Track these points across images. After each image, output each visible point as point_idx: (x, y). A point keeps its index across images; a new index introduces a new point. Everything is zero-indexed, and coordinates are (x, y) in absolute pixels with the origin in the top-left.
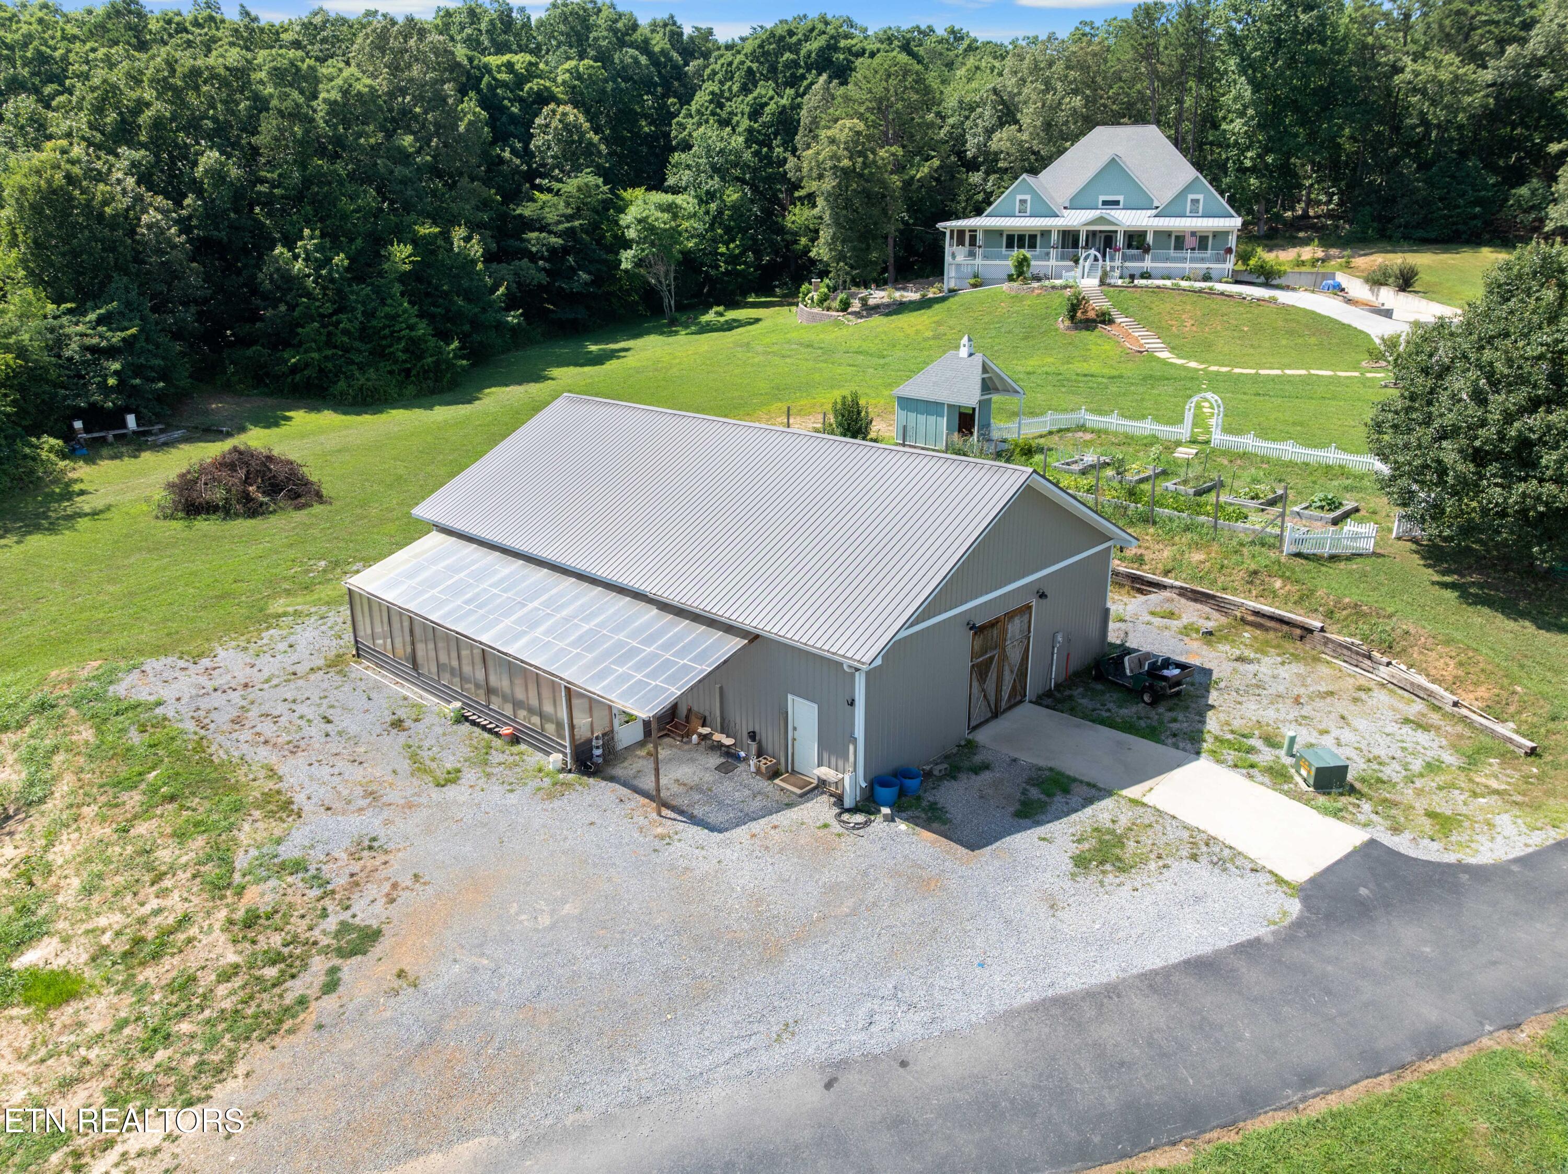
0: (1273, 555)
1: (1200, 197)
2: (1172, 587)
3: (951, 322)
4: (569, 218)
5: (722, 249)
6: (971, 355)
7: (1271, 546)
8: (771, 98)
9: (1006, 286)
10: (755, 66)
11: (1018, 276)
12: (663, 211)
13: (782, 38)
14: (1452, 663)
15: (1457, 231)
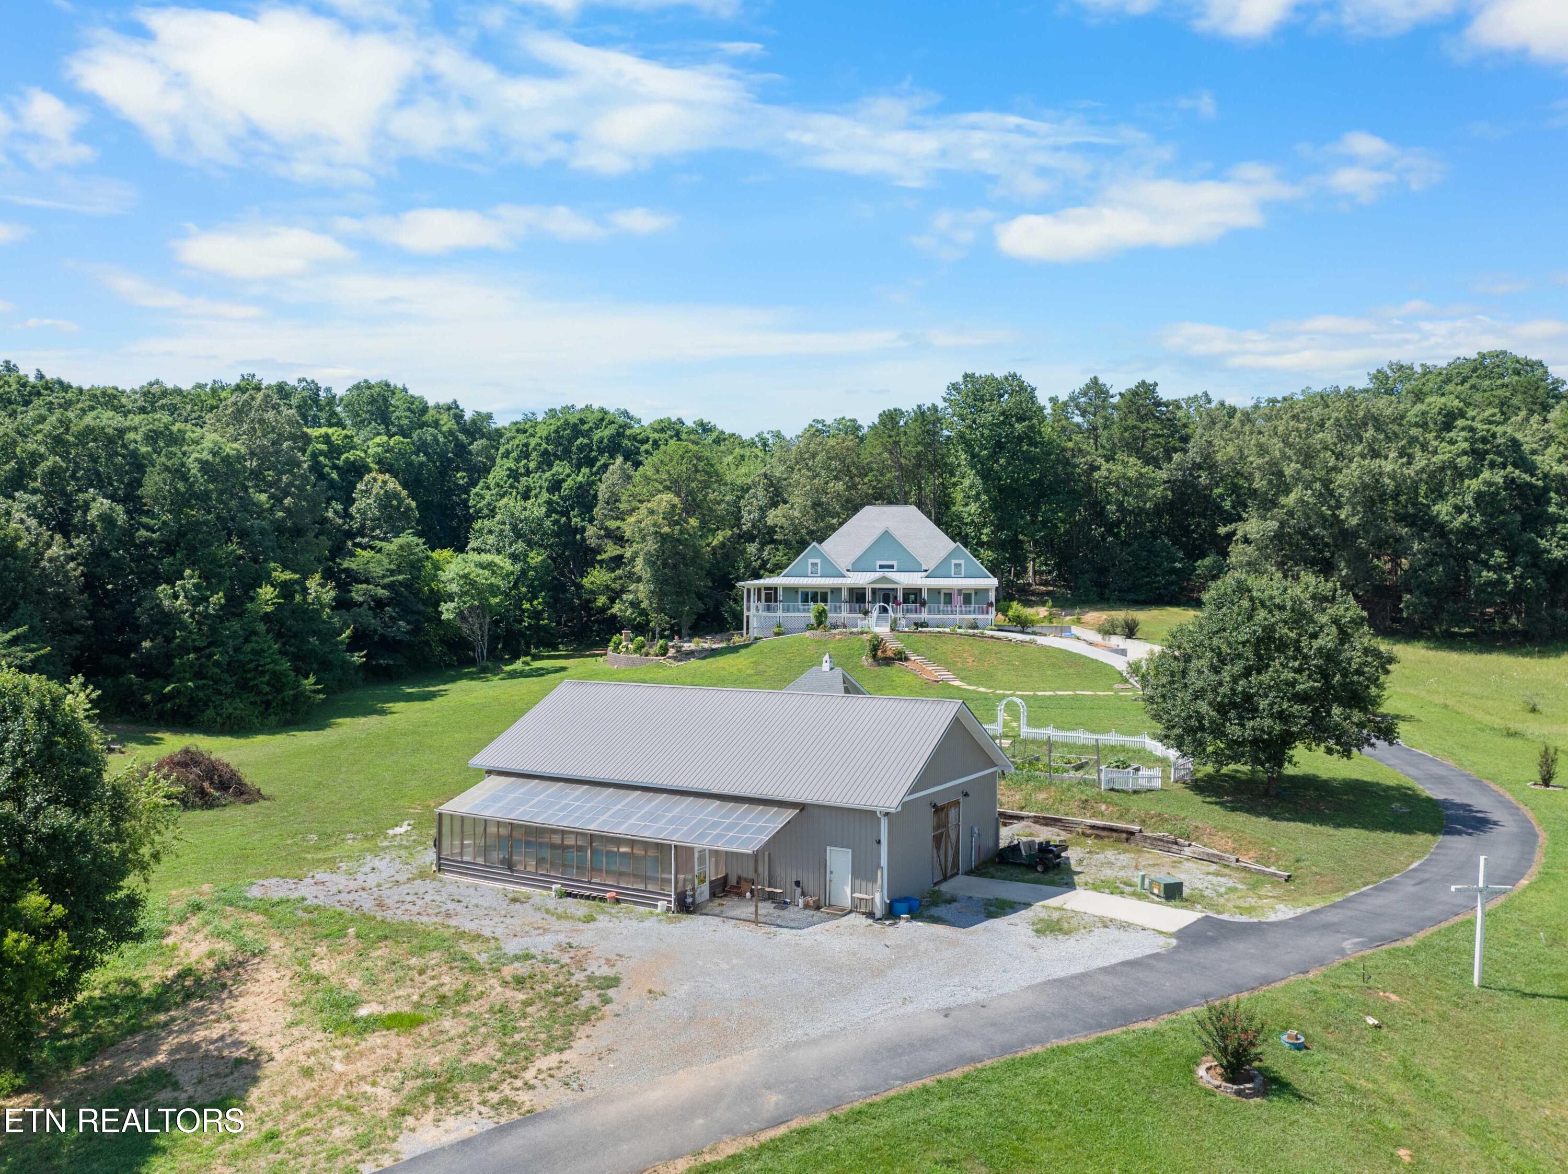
0: (1095, 790)
1: (962, 562)
2: (1028, 817)
3: (769, 662)
4: (392, 573)
5: (526, 605)
6: (831, 669)
7: (1093, 786)
8: (569, 476)
9: (808, 634)
10: (550, 448)
11: (819, 625)
12: (483, 568)
13: (575, 425)
14: (1230, 841)
15: (1160, 594)
